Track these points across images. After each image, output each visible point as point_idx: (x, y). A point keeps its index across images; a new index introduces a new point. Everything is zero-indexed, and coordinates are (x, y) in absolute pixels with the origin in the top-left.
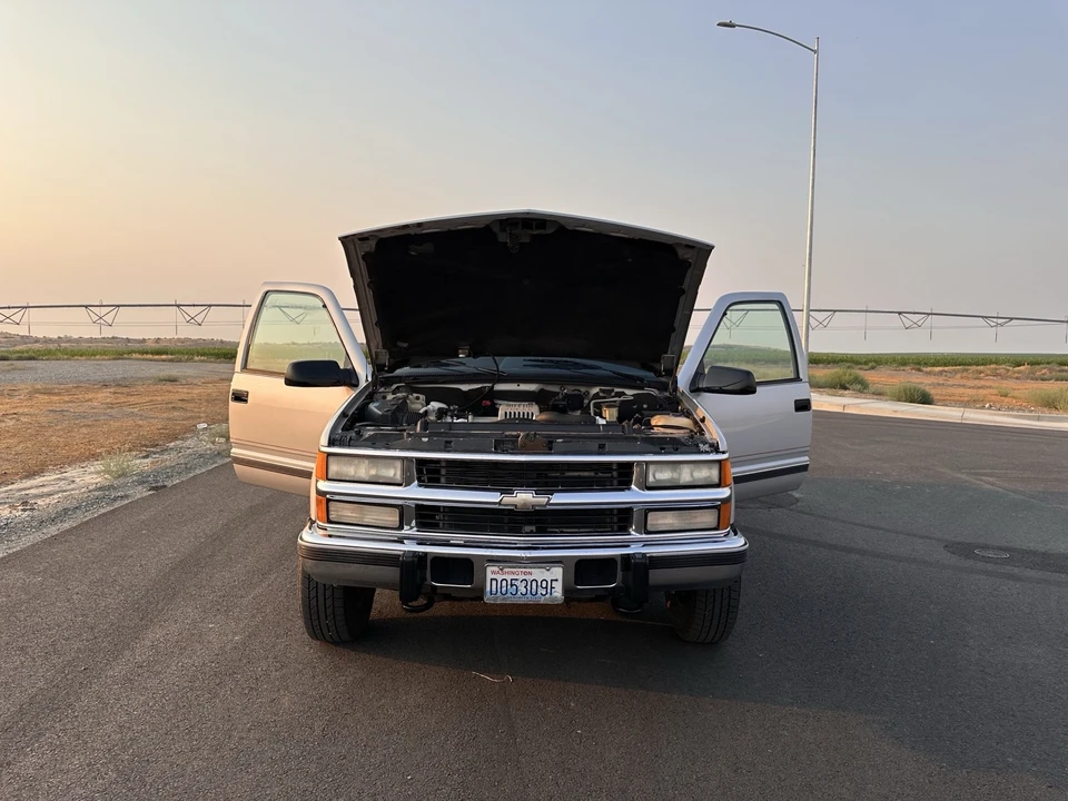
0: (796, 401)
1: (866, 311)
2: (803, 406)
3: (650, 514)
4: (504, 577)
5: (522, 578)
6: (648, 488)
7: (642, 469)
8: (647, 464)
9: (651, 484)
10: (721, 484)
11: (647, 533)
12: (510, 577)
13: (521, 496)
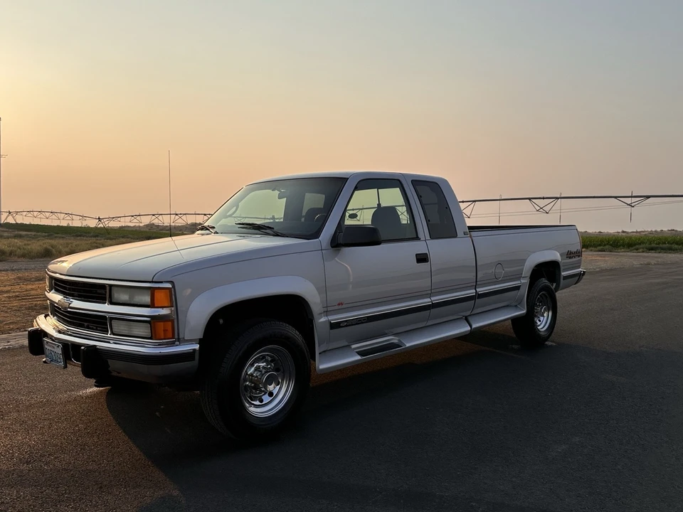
0: (416, 255)
1: (500, 200)
2: (422, 258)
3: (113, 322)
4: (48, 348)
5: (53, 350)
6: (112, 303)
7: (108, 288)
8: (111, 286)
9: (114, 301)
10: (152, 305)
11: (114, 334)
12: (50, 348)
13: (62, 301)
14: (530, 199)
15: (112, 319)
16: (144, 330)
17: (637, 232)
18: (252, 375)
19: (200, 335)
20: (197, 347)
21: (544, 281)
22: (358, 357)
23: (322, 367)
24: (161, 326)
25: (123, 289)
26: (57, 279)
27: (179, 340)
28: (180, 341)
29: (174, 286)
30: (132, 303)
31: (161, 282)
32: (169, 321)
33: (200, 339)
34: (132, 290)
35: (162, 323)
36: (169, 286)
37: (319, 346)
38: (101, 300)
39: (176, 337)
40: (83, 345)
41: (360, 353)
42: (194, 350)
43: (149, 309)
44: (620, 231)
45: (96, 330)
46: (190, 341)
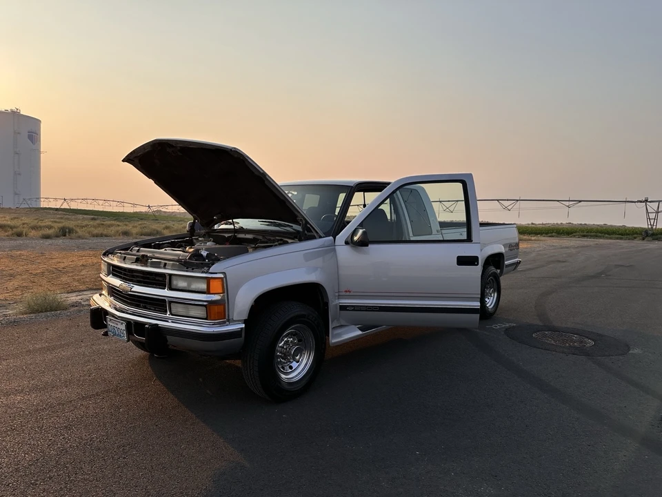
2: (468, 261)
3: (172, 305)
4: (111, 324)
5: (116, 326)
6: (171, 289)
7: (168, 277)
8: (171, 275)
9: (173, 287)
10: (208, 292)
11: (172, 315)
12: (113, 325)
13: (124, 285)
14: (498, 200)
15: (170, 302)
16: (201, 312)
17: (543, 224)
18: (282, 347)
19: (245, 316)
20: (243, 326)
21: (492, 269)
22: (360, 332)
23: (334, 341)
24: (216, 309)
25: (183, 278)
26: (114, 266)
27: (228, 320)
28: (230, 321)
29: (225, 277)
30: (190, 289)
31: (216, 273)
32: (221, 305)
33: (245, 320)
34: (191, 279)
35: (216, 307)
36: (222, 276)
37: (332, 322)
38: (162, 286)
39: (227, 318)
40: (146, 323)
41: (361, 329)
42: (242, 328)
43: (205, 295)
44: (530, 223)
45: (155, 311)
46: (238, 321)
